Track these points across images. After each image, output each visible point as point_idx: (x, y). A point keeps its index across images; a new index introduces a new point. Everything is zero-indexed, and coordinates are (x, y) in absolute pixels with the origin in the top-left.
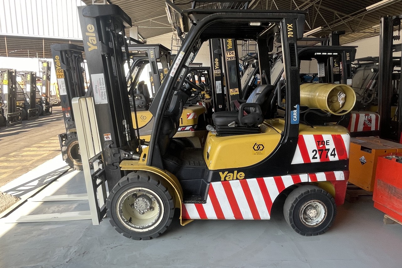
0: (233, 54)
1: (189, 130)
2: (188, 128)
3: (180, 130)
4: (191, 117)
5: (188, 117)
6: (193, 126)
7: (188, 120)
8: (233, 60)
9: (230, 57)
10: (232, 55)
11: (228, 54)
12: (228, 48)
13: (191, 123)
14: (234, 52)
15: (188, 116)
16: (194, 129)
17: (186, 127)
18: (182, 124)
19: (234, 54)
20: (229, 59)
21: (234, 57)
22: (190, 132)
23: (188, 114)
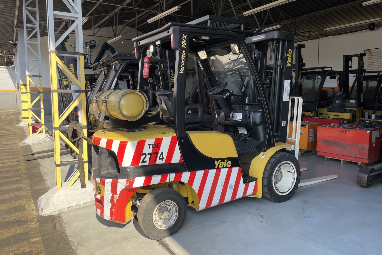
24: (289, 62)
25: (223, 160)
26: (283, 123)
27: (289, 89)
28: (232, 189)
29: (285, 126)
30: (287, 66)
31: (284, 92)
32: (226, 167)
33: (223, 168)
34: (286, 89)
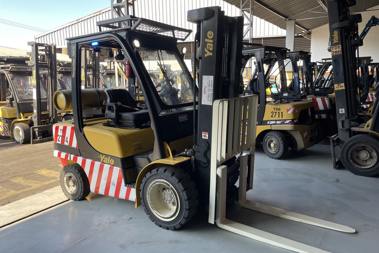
0: (339, 48)
1: (288, 124)
2: (287, 122)
3: (280, 123)
4: (290, 112)
5: (288, 112)
6: (293, 120)
7: (288, 115)
8: (339, 54)
9: (335, 52)
10: (338, 50)
11: (334, 48)
12: (334, 43)
13: (291, 117)
14: (341, 46)
15: (288, 110)
16: (293, 123)
17: (285, 120)
18: (282, 117)
19: (341, 47)
20: (335, 53)
21: (340, 51)
22: (290, 125)
23: (288, 108)
24: (209, 50)
25: (107, 156)
26: (203, 135)
27: (212, 88)
28: (115, 186)
29: (207, 138)
30: (206, 55)
31: (203, 93)
32: (109, 164)
33: (107, 163)
34: (206, 89)
